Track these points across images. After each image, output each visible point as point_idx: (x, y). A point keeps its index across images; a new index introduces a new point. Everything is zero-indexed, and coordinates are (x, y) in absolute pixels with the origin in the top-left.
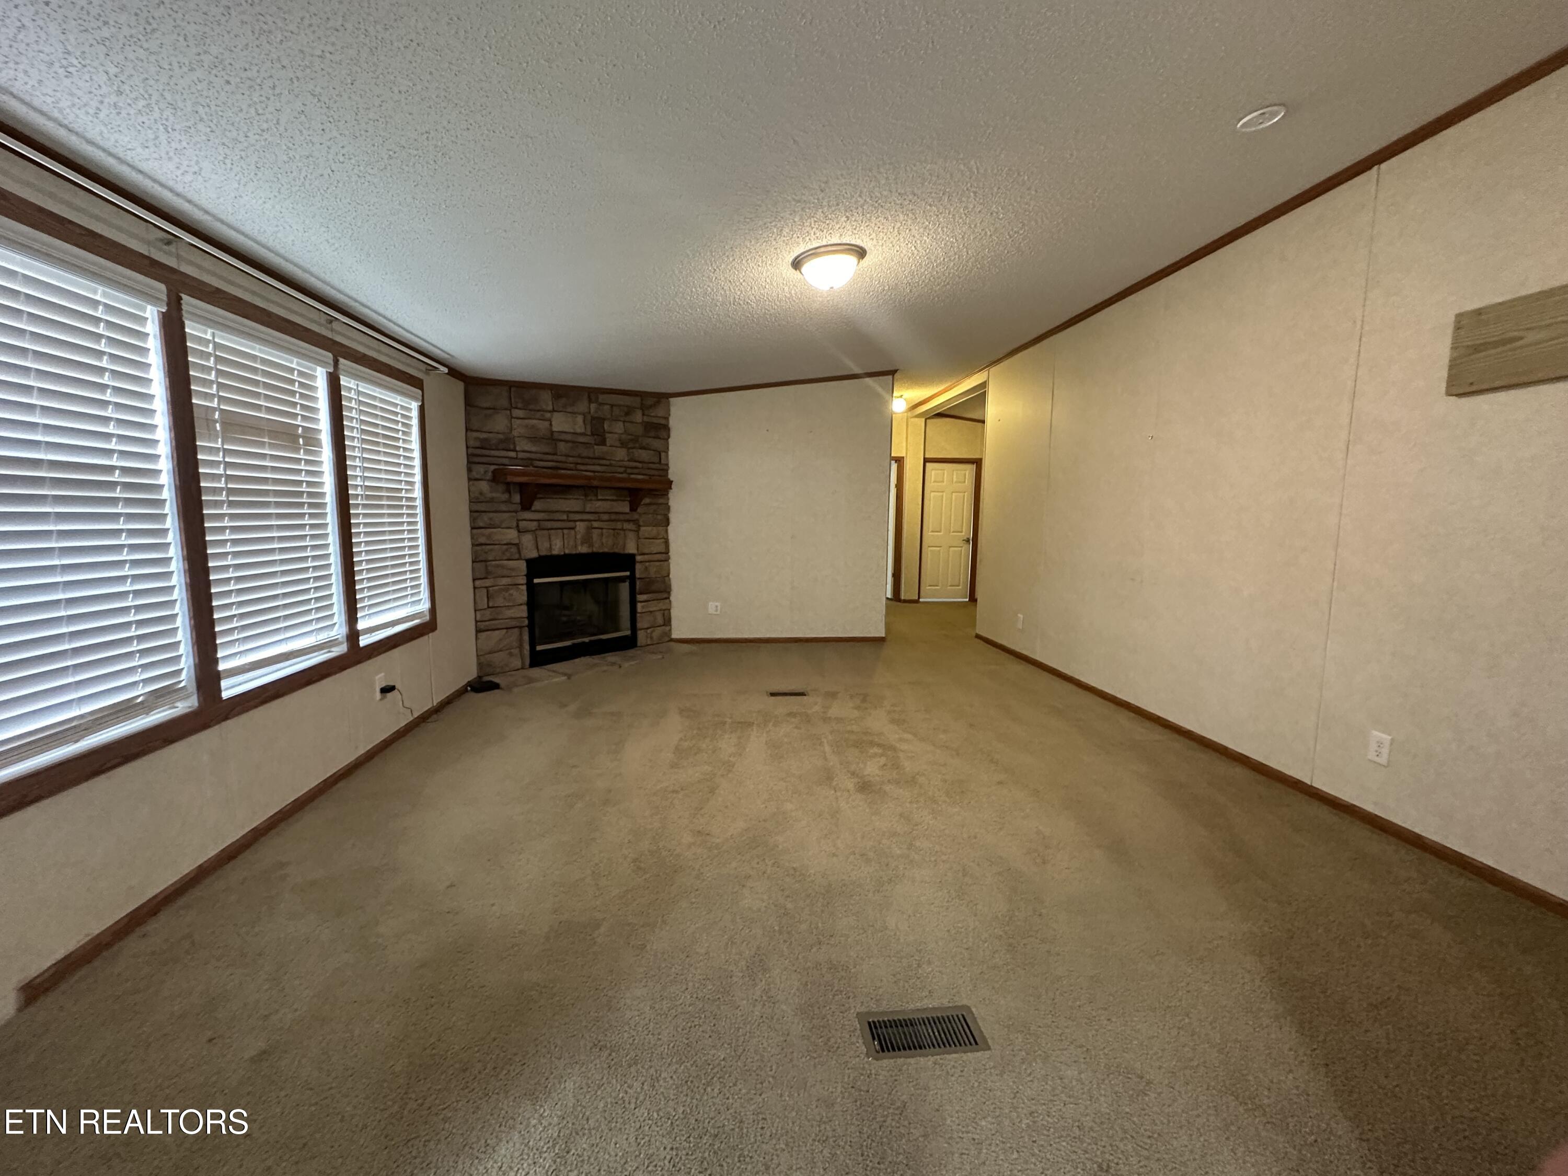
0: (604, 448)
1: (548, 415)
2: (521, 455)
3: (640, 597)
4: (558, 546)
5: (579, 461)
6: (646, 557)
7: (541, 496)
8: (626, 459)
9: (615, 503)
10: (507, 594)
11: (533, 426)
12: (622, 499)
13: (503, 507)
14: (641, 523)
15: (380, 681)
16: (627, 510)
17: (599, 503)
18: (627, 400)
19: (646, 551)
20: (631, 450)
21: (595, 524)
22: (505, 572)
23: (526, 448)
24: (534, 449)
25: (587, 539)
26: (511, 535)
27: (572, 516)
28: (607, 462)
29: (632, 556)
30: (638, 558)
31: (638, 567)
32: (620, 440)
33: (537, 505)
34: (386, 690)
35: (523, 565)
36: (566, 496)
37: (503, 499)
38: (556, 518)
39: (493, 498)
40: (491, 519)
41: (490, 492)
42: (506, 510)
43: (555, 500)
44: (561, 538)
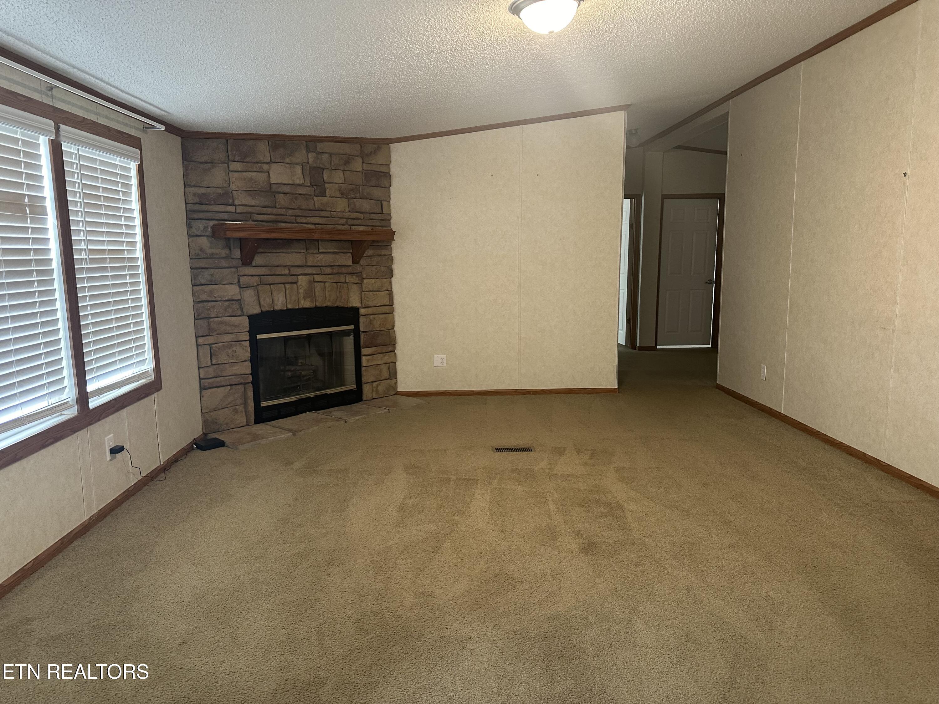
0: (325, 200)
1: (266, 167)
2: (240, 209)
3: (364, 351)
4: (280, 301)
5: (299, 213)
6: (370, 310)
7: (262, 250)
8: (347, 210)
9: (337, 256)
10: (230, 351)
11: (251, 179)
12: (345, 251)
13: (224, 263)
14: (364, 276)
15: (110, 441)
16: (350, 262)
17: (321, 256)
18: (346, 148)
19: (371, 304)
20: (351, 201)
21: (317, 278)
22: (228, 329)
23: (244, 202)
24: (253, 202)
25: (310, 293)
26: (233, 291)
27: (294, 271)
28: (327, 214)
29: (357, 310)
30: (362, 311)
31: (362, 320)
32: (340, 190)
33: (258, 260)
34: (116, 450)
35: (245, 321)
36: (288, 251)
37: (223, 255)
38: (278, 273)
39: (213, 254)
40: (212, 275)
41: (211, 248)
42: (227, 265)
43: (277, 254)
44: (283, 293)
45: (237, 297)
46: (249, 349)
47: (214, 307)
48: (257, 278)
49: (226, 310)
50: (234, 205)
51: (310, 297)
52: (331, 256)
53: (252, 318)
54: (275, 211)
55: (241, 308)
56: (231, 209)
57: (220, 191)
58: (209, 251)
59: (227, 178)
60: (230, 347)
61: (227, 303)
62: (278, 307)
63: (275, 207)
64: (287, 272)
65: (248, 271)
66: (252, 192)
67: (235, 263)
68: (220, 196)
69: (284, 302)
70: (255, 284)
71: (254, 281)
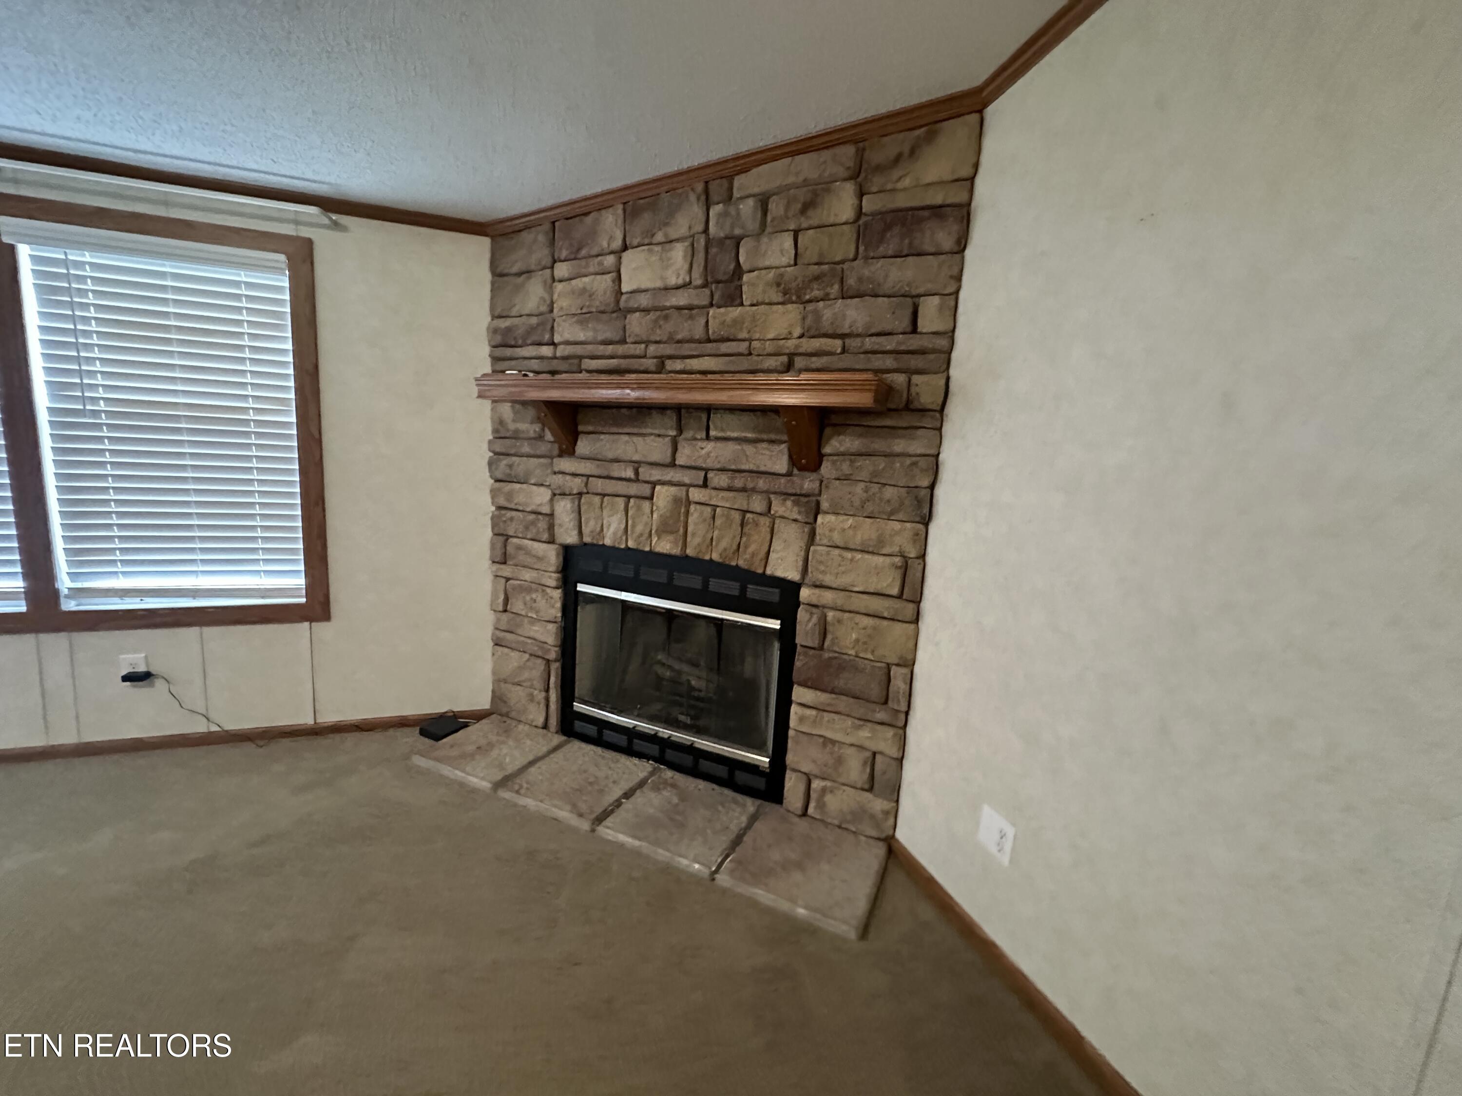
1: (610, 260)
3: (799, 693)
6: (828, 597)
7: (590, 428)
9: (749, 449)
10: (528, 598)
11: (584, 291)
12: (773, 436)
14: (825, 505)
15: (130, 662)
18: (806, 167)
19: (828, 580)
20: (810, 307)
21: (696, 494)
22: (529, 560)
24: (581, 336)
25: (675, 527)
26: (540, 497)
27: (646, 473)
29: (795, 587)
30: (805, 593)
31: (802, 614)
33: (583, 446)
34: (134, 678)
36: (635, 430)
37: (532, 434)
38: (616, 474)
39: (517, 431)
40: (510, 466)
41: (514, 421)
42: (532, 452)
43: (616, 437)
44: (621, 515)
45: (546, 510)
46: (559, 605)
47: (512, 519)
48: (578, 481)
49: (527, 528)
50: (553, 344)
51: (672, 533)
52: (732, 447)
53: (568, 552)
54: (620, 349)
55: (551, 527)
56: (546, 351)
57: (534, 321)
58: (512, 426)
59: (547, 296)
60: (529, 590)
61: (532, 517)
62: (608, 542)
63: (623, 341)
64: (630, 473)
65: (566, 464)
66: (583, 317)
67: (543, 448)
68: (532, 329)
69: (620, 533)
70: (575, 492)
71: (576, 484)
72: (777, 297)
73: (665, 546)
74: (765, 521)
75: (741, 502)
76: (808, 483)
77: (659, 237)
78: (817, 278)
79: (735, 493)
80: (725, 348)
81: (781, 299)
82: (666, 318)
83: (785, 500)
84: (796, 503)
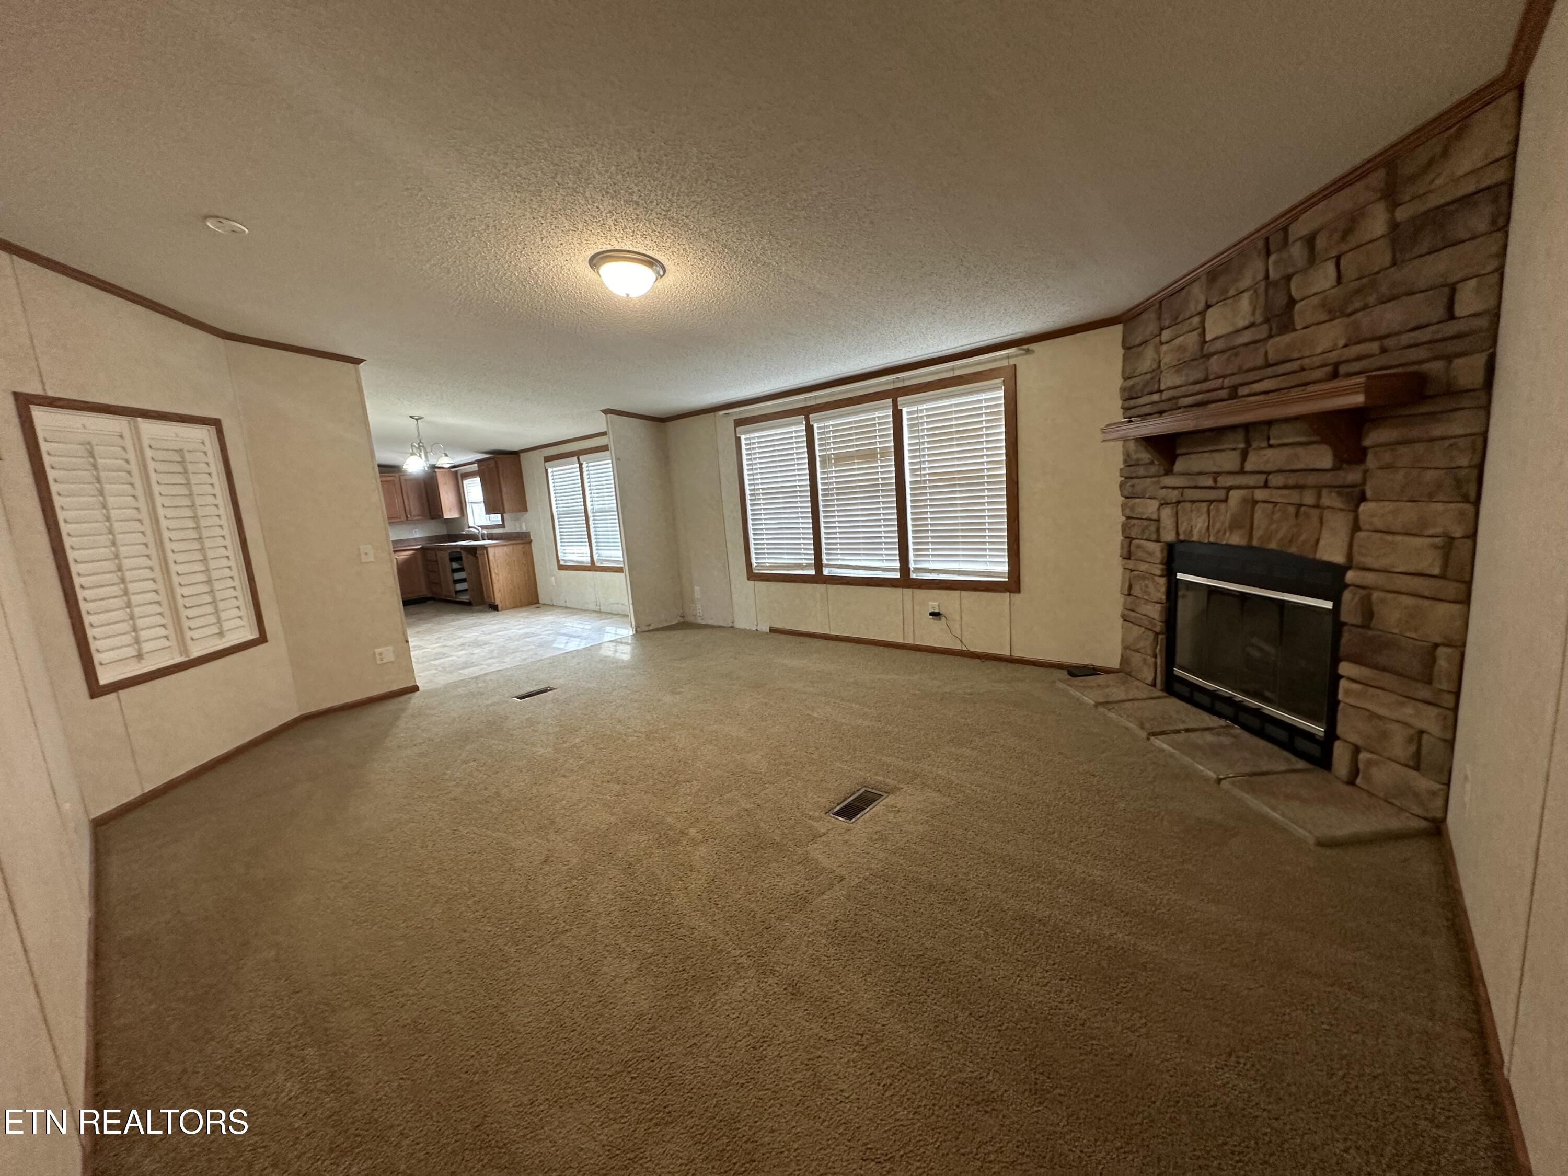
0: (1287, 338)
1: (1196, 321)
2: (1165, 395)
3: (1347, 668)
4: (1201, 528)
5: (1237, 380)
6: (1370, 578)
7: (1184, 451)
9: (1301, 451)
10: (1143, 584)
11: (1179, 347)
15: (933, 606)
16: (1326, 462)
17: (1270, 452)
20: (1351, 319)
21: (1260, 494)
24: (1178, 382)
25: (1244, 521)
26: (1151, 508)
27: (1222, 481)
28: (1295, 365)
29: (1339, 570)
30: (1350, 575)
31: (1348, 595)
33: (1179, 466)
34: (936, 615)
35: (1156, 550)
36: (1216, 448)
37: (1147, 461)
38: (1201, 484)
39: (1138, 460)
40: (1133, 486)
41: (1136, 452)
42: (1146, 474)
43: (1200, 455)
44: (1205, 516)
45: (1155, 517)
46: (1163, 589)
47: (1134, 525)
48: (1176, 492)
49: (1143, 531)
50: (1160, 391)
51: (1240, 528)
52: (1287, 451)
53: (1170, 548)
54: (1205, 386)
55: (1158, 530)
56: (1156, 397)
57: (1148, 376)
58: (1134, 457)
59: (1156, 357)
60: (1144, 578)
61: (1146, 523)
62: (1195, 538)
63: (1206, 380)
64: (1210, 483)
65: (1168, 481)
66: (1178, 368)
67: (1153, 470)
68: (1147, 383)
69: (1204, 530)
70: (1174, 501)
71: (1174, 495)
72: (1324, 317)
73: (1236, 539)
74: (1315, 513)
75: (1294, 497)
76: (1353, 476)
77: (1232, 292)
78: (1358, 291)
79: (1291, 491)
80: (1281, 369)
81: (1326, 318)
82: (1236, 355)
83: (1330, 492)
84: (1339, 493)
